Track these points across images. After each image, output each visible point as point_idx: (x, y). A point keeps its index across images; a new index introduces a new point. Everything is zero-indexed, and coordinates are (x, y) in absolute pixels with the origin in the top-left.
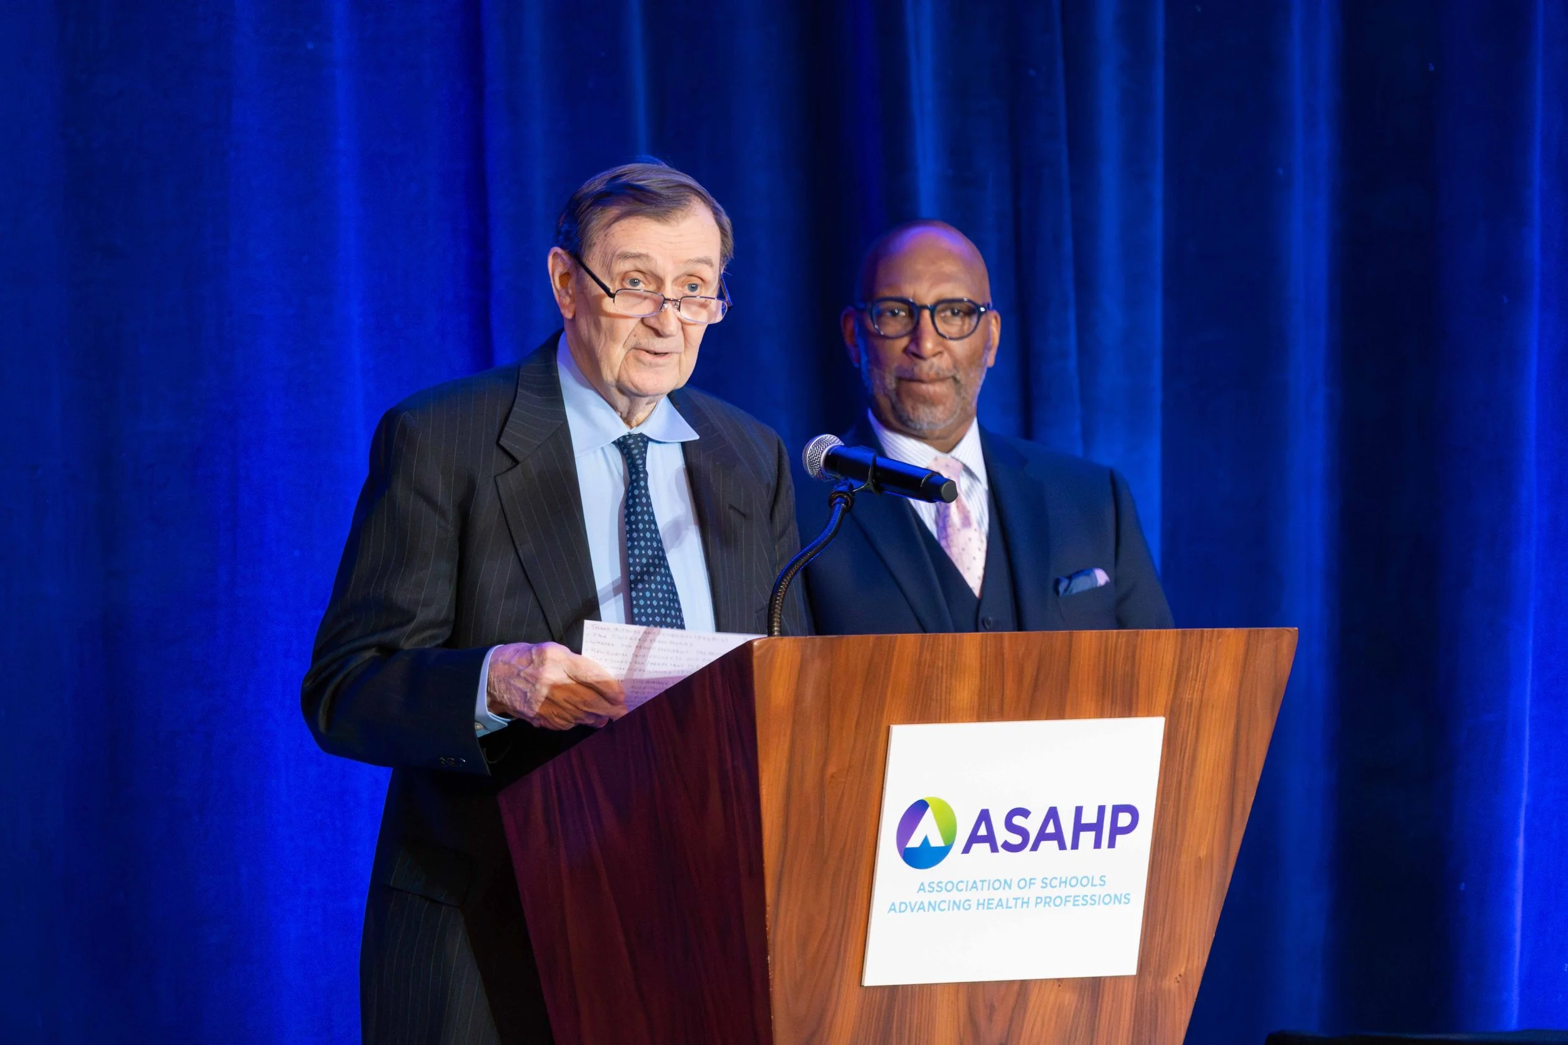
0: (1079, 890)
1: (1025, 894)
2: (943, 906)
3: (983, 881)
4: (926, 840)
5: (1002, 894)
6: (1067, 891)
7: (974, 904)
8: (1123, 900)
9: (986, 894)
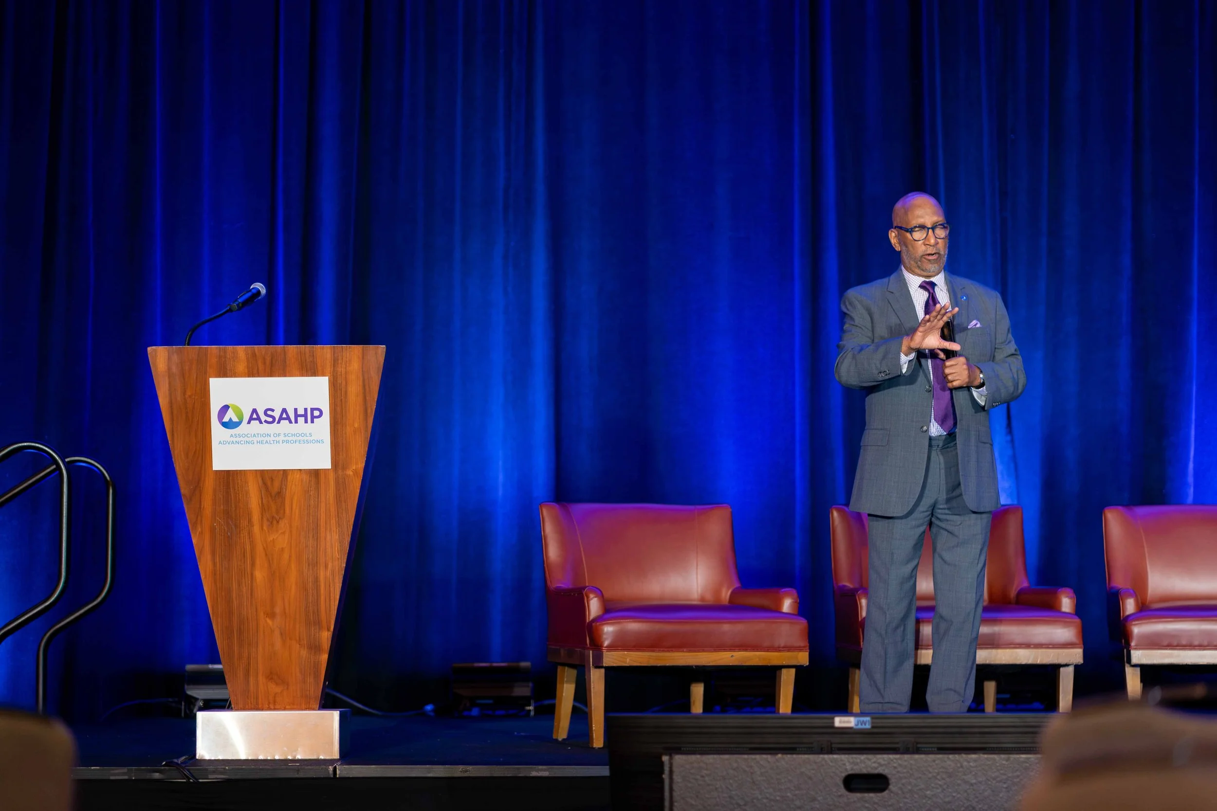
0: (300, 438)
1: (277, 439)
2: (242, 442)
3: (258, 434)
4: (231, 419)
5: (268, 439)
6: (294, 438)
7: (255, 442)
8: (321, 442)
9: (260, 439)
